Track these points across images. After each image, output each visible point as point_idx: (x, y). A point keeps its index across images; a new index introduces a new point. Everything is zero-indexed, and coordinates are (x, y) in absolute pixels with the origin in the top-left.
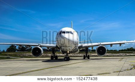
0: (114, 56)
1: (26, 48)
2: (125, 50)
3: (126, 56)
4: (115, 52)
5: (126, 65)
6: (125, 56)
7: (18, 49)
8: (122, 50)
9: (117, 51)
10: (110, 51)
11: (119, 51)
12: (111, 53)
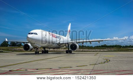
0: (90, 51)
1: (17, 44)
2: (99, 47)
3: (101, 51)
4: (91, 48)
5: (100, 59)
6: (99, 51)
7: (10, 44)
8: (97, 47)
9: (93, 47)
10: (87, 47)
11: (95, 47)
12: (88, 49)
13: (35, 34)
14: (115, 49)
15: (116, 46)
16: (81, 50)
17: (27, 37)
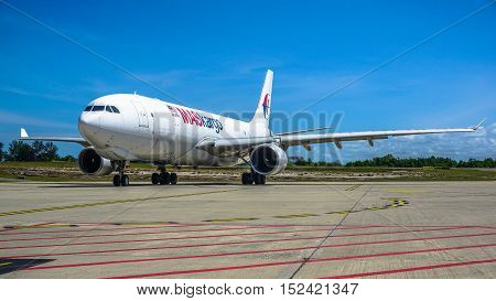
3: (371, 180)
4: (334, 167)
6: (366, 180)
8: (358, 164)
9: (341, 165)
10: (316, 164)
11: (349, 165)
12: (322, 170)
13: (108, 109)
14: (428, 171)
15: (431, 162)
16: (294, 174)
17: (81, 122)
